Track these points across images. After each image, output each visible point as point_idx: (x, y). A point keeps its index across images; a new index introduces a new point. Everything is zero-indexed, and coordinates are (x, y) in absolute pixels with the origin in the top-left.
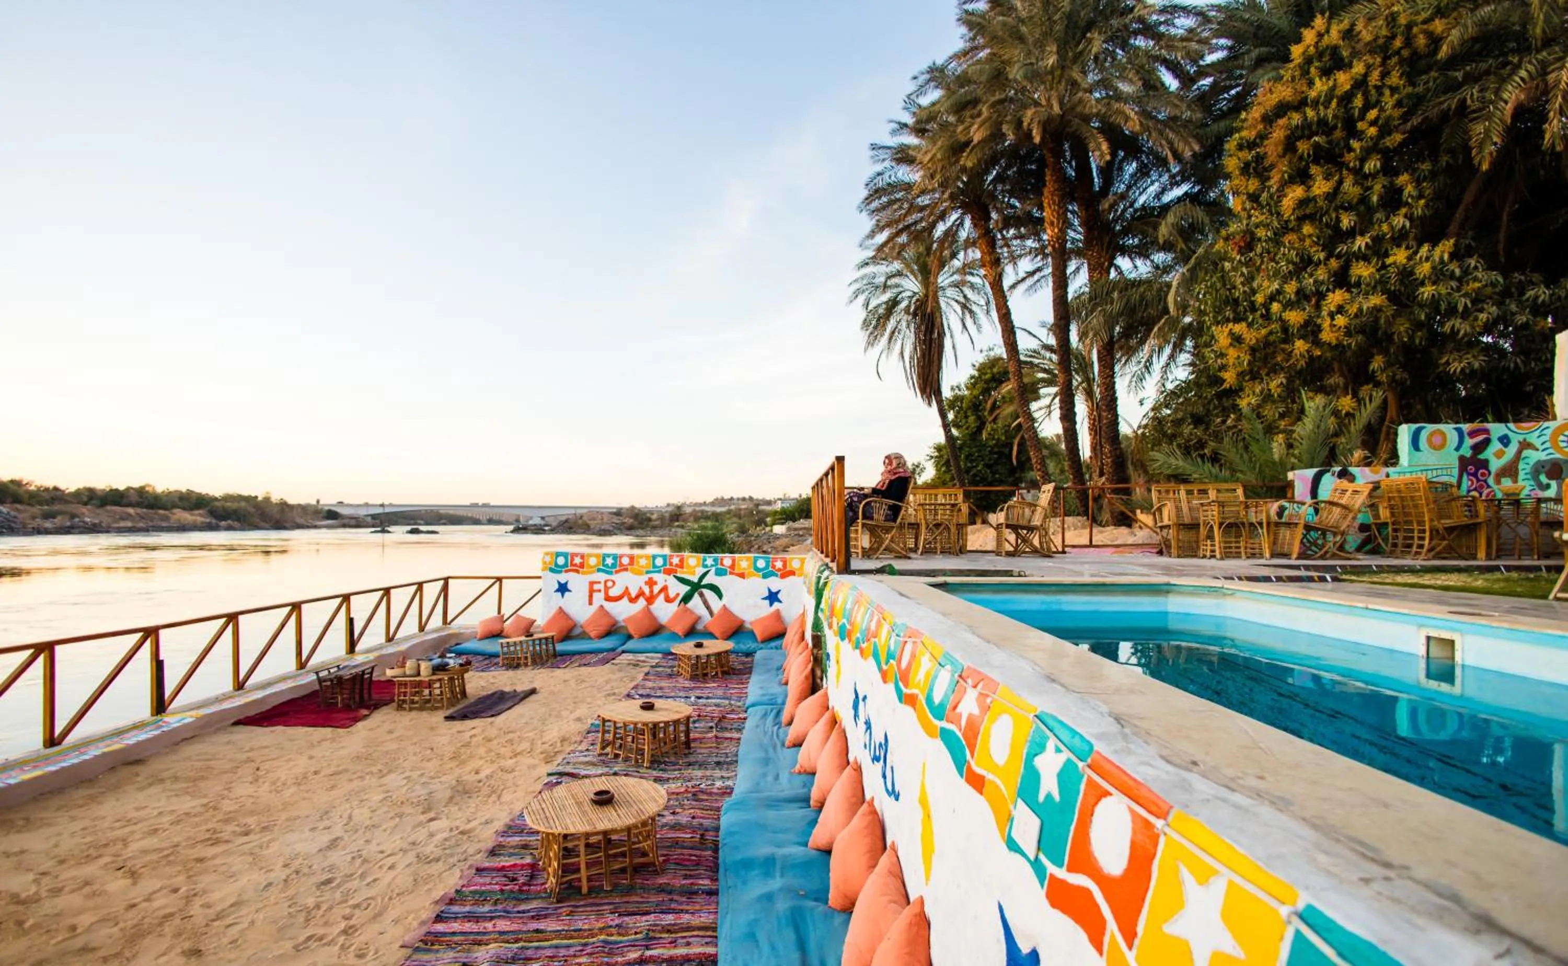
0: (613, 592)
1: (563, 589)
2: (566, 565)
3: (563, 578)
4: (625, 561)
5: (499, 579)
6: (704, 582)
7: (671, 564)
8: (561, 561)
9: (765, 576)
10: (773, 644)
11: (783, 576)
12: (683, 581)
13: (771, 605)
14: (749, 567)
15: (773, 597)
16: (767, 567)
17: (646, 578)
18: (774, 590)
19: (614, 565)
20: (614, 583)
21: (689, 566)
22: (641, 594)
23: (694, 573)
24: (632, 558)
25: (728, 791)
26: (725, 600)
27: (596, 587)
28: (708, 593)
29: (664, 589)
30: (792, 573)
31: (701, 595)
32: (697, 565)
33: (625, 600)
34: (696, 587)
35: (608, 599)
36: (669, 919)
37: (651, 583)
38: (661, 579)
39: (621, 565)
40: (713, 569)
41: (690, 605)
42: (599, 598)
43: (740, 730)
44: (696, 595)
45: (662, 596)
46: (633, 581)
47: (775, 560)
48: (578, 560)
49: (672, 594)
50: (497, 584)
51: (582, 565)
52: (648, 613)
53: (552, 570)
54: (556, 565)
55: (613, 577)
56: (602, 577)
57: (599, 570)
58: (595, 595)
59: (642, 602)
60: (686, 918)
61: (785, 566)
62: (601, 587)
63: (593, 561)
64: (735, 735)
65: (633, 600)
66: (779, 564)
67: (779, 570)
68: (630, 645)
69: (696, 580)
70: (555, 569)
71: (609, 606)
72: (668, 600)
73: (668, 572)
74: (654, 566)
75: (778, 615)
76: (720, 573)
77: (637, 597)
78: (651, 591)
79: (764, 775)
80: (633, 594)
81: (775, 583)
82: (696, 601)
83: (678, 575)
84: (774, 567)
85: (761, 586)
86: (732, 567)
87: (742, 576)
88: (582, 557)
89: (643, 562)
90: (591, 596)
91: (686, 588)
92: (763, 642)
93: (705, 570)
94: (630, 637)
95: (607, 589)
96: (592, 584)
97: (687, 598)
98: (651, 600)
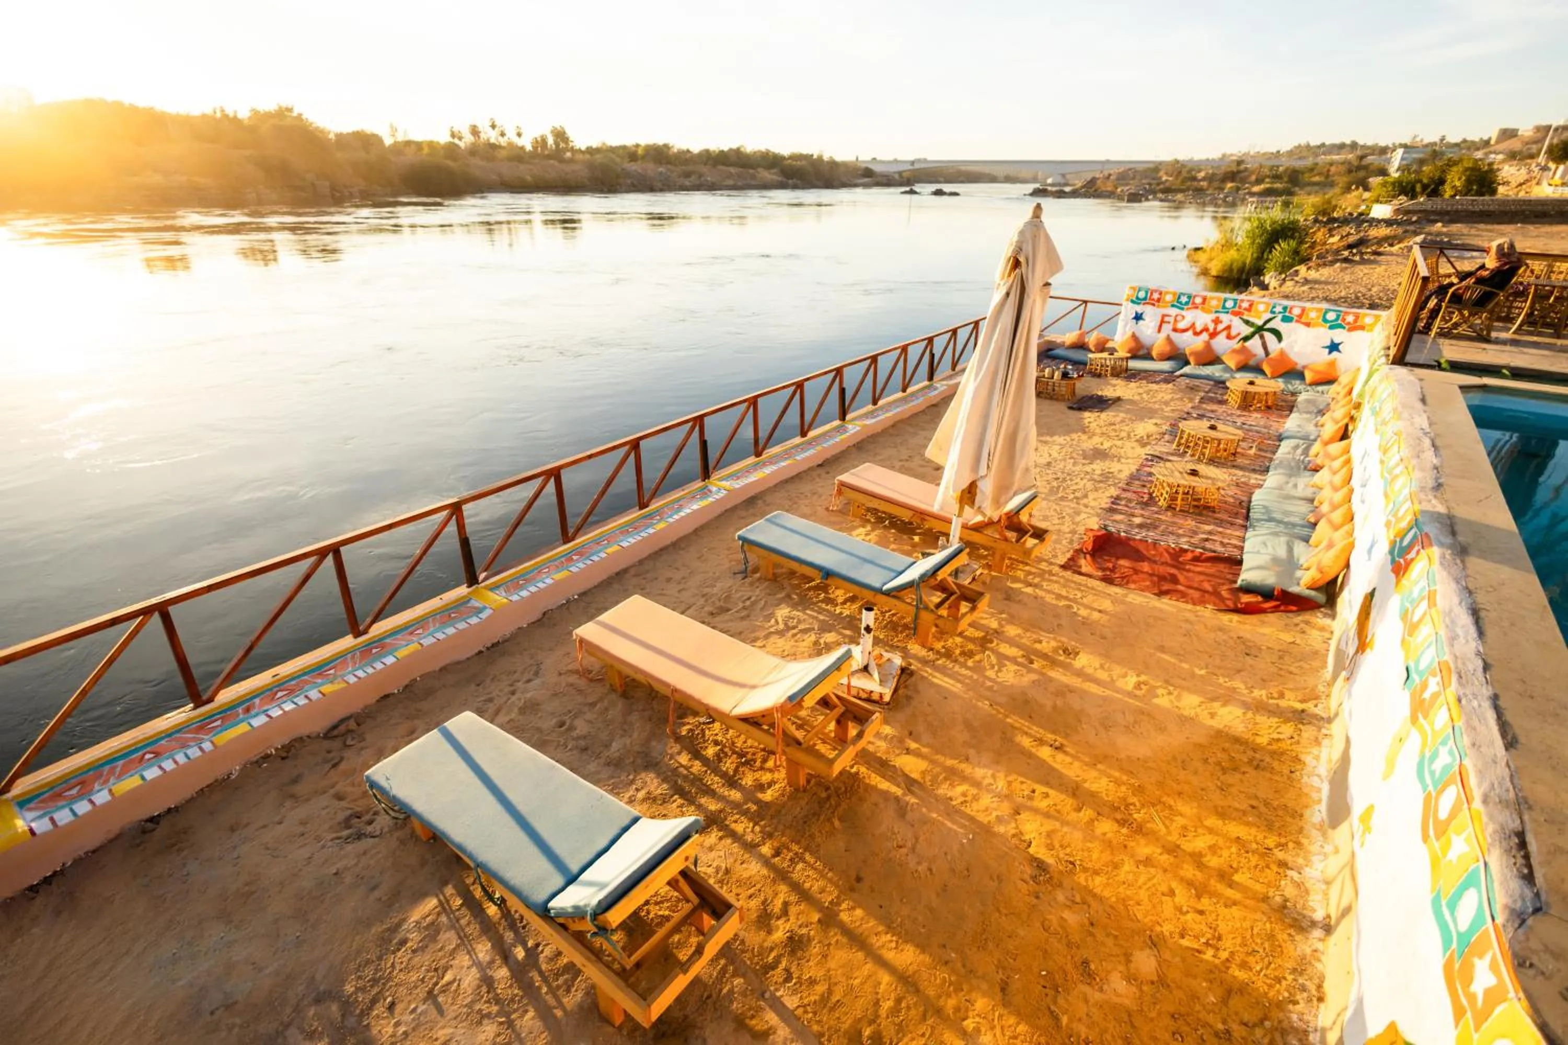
0: (1181, 325)
1: (1138, 317)
2: (1145, 299)
3: (1139, 309)
4: (1198, 300)
5: (1085, 302)
6: (1268, 326)
7: (1240, 307)
8: (1142, 295)
9: (1331, 328)
10: (1320, 388)
11: (1350, 330)
12: (1247, 322)
13: (1330, 352)
14: (1318, 317)
15: (1334, 347)
16: (1337, 320)
17: (1213, 316)
18: (1336, 341)
19: (1187, 303)
20: (1183, 317)
21: (1257, 311)
22: (1206, 329)
23: (1259, 318)
24: (1205, 299)
25: (1260, 486)
26: (1283, 344)
27: (1166, 319)
28: (1269, 336)
29: (1228, 328)
30: (1362, 328)
31: (1262, 337)
32: (1265, 311)
33: (1190, 333)
34: (1260, 330)
35: (1175, 330)
36: (1220, 529)
37: (1217, 321)
38: (1226, 318)
39: (1194, 303)
40: (1280, 316)
41: (1248, 344)
42: (1167, 328)
43: (1274, 453)
44: (1257, 336)
45: (1224, 334)
46: (1202, 319)
47: (1347, 313)
48: (1156, 296)
49: (1234, 332)
50: (1082, 307)
51: (1159, 300)
52: (1208, 346)
53: (1132, 302)
54: (1137, 298)
55: (1184, 313)
56: (1174, 312)
57: (1173, 306)
58: (1165, 326)
59: (1205, 336)
60: (1229, 531)
61: (1355, 321)
62: (1172, 320)
63: (1168, 298)
64: (1268, 455)
65: (1196, 334)
66: (1350, 319)
67: (1349, 323)
68: (1187, 370)
69: (1260, 322)
70: (1136, 301)
71: (1175, 337)
72: (1229, 337)
73: (1235, 314)
74: (1224, 307)
75: (1332, 364)
76: (1287, 319)
77: (1201, 332)
78: (1215, 329)
79: (1287, 483)
80: (1198, 329)
81: (1339, 335)
82: (1256, 340)
83: (1245, 317)
84: (1344, 320)
85: (1326, 335)
86: (1300, 316)
87: (1308, 325)
88: (1161, 293)
89: (1214, 303)
90: (1160, 326)
91: (1248, 330)
92: (1310, 385)
93: (1271, 316)
94: (1187, 363)
95: (1176, 321)
96: (1164, 316)
97: (1246, 339)
98: (1213, 335)
